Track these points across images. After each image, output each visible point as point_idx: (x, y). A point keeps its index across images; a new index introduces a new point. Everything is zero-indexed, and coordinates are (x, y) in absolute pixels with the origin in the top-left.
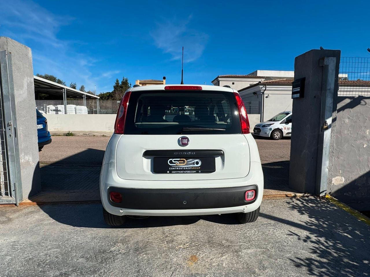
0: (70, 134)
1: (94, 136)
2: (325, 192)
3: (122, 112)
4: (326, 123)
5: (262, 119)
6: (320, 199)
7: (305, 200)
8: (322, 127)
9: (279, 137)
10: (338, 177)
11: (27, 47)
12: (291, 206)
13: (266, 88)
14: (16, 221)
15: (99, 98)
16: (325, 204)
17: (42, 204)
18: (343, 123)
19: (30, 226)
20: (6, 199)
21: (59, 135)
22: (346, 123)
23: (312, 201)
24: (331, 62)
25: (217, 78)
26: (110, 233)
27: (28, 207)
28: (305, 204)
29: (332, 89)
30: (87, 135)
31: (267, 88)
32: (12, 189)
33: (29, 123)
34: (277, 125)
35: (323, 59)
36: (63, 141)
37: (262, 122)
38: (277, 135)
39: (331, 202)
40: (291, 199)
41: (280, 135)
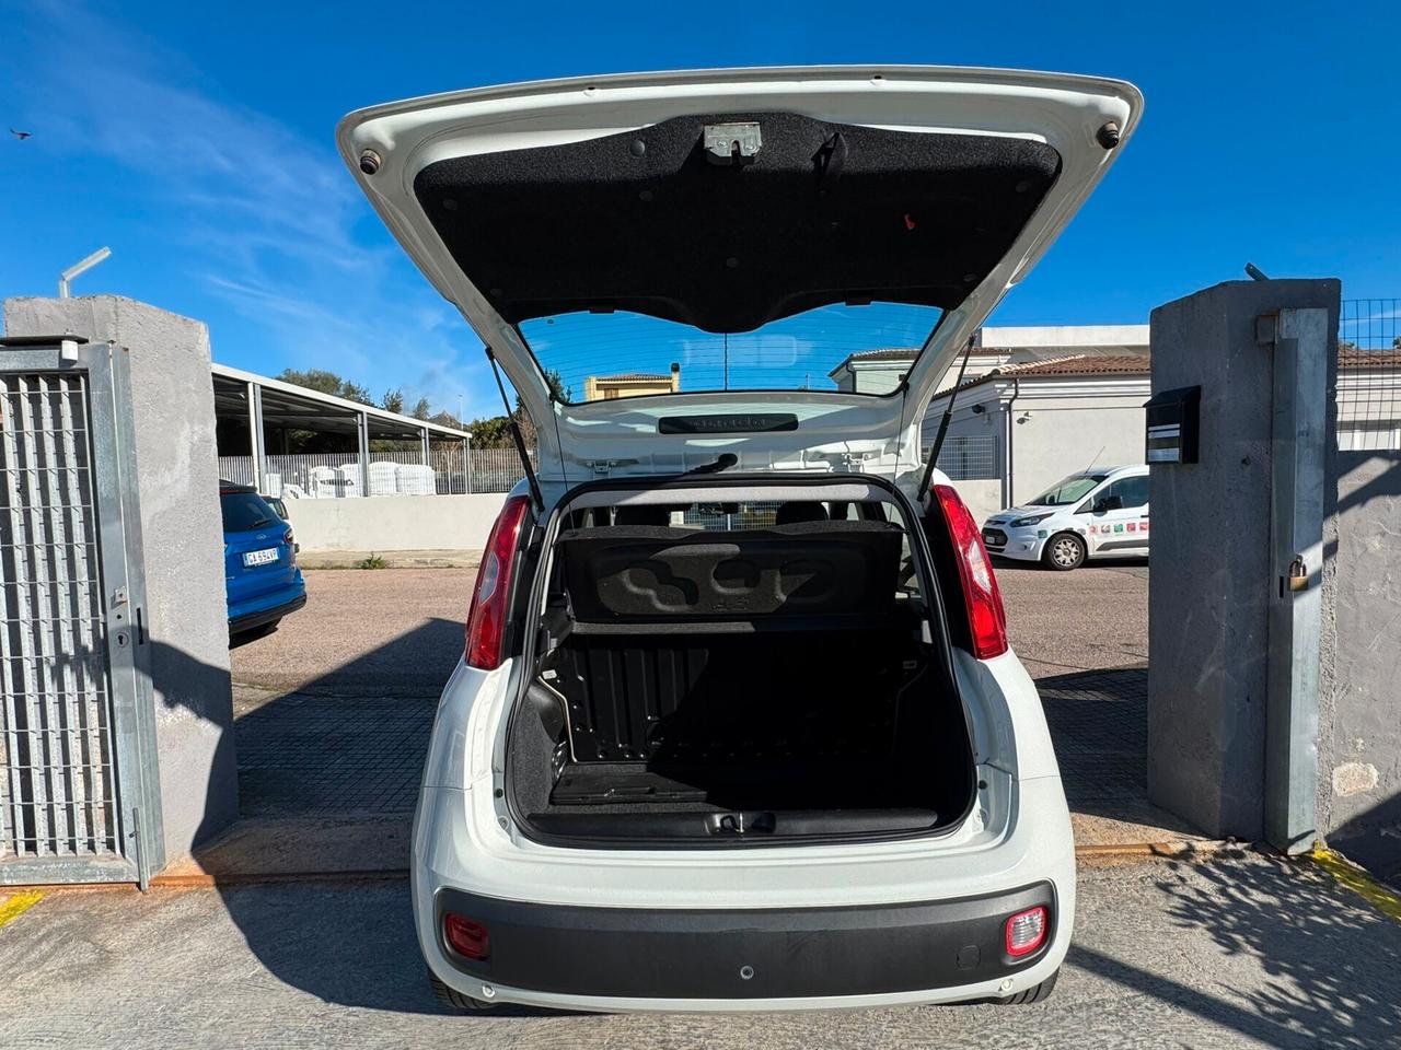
0: (376, 562)
1: (451, 566)
2: (1309, 839)
3: (492, 574)
4: (1299, 564)
5: (1007, 497)
6: (1292, 869)
7: (1231, 872)
8: (1282, 579)
9: (1072, 560)
10: (1351, 765)
11: (193, 320)
12: (1177, 902)
13: (1017, 392)
14: (124, 970)
15: (469, 435)
16: (1317, 892)
17: (228, 885)
18: (1359, 551)
19: (168, 992)
20: (105, 865)
21: (341, 568)
22: (1371, 555)
23: (1261, 879)
24: (1303, 328)
25: (847, 363)
26: (456, 1040)
27: (179, 895)
28: (1232, 891)
29: (1317, 432)
30: (427, 563)
31: (1020, 392)
32: (128, 829)
33: (196, 583)
34: (1063, 519)
35: (1274, 315)
36: (349, 588)
37: (1008, 507)
38: (1066, 553)
39: (1344, 885)
40: (1174, 867)
41: (1076, 553)
